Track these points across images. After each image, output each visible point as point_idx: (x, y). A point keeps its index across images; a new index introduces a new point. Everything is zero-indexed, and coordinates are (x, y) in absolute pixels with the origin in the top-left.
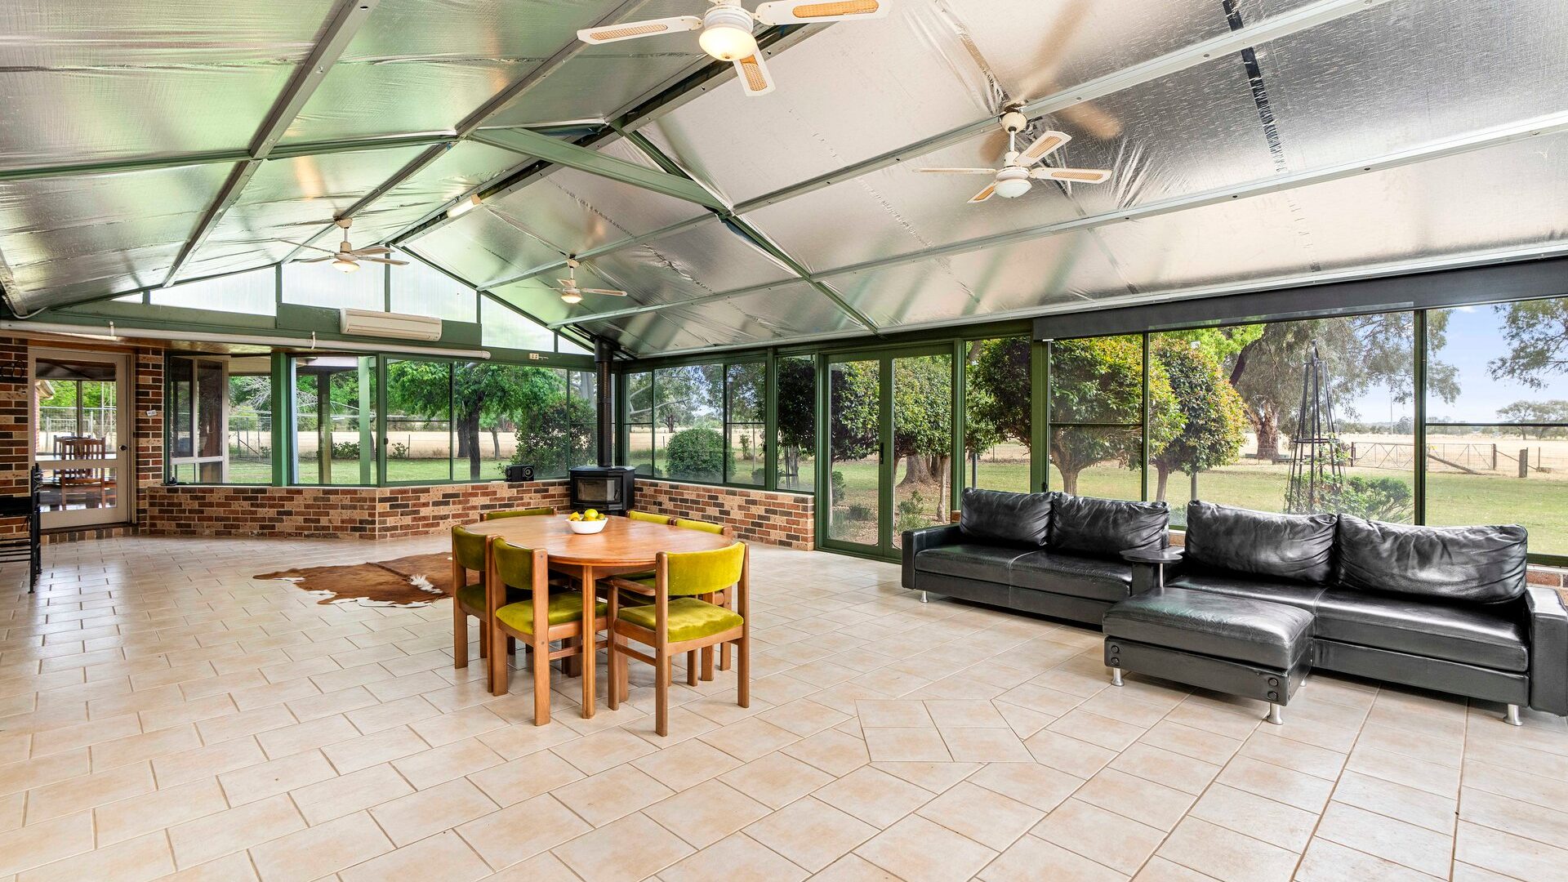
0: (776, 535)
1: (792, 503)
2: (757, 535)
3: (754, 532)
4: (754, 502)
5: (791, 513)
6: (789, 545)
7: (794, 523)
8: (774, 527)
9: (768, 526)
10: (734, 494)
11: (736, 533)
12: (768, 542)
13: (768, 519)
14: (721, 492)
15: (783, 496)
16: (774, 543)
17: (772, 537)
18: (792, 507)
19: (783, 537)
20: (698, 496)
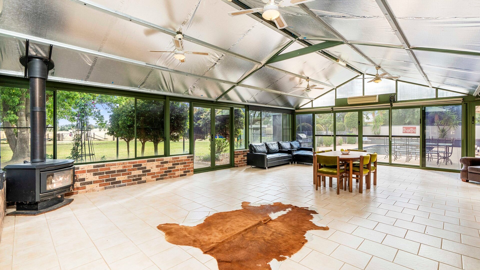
0: (177, 173)
1: (187, 158)
2: (168, 176)
3: (166, 175)
4: (166, 162)
5: (186, 163)
6: (185, 175)
7: (187, 166)
8: (178, 170)
9: (174, 171)
10: (154, 161)
11: (155, 179)
12: (174, 177)
13: (174, 167)
14: (144, 162)
15: (182, 157)
16: (178, 176)
17: (177, 175)
18: (186, 160)
19: (182, 172)
20: (125, 167)
